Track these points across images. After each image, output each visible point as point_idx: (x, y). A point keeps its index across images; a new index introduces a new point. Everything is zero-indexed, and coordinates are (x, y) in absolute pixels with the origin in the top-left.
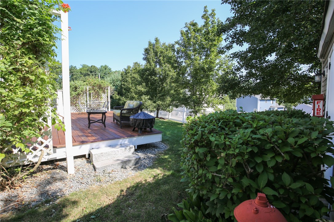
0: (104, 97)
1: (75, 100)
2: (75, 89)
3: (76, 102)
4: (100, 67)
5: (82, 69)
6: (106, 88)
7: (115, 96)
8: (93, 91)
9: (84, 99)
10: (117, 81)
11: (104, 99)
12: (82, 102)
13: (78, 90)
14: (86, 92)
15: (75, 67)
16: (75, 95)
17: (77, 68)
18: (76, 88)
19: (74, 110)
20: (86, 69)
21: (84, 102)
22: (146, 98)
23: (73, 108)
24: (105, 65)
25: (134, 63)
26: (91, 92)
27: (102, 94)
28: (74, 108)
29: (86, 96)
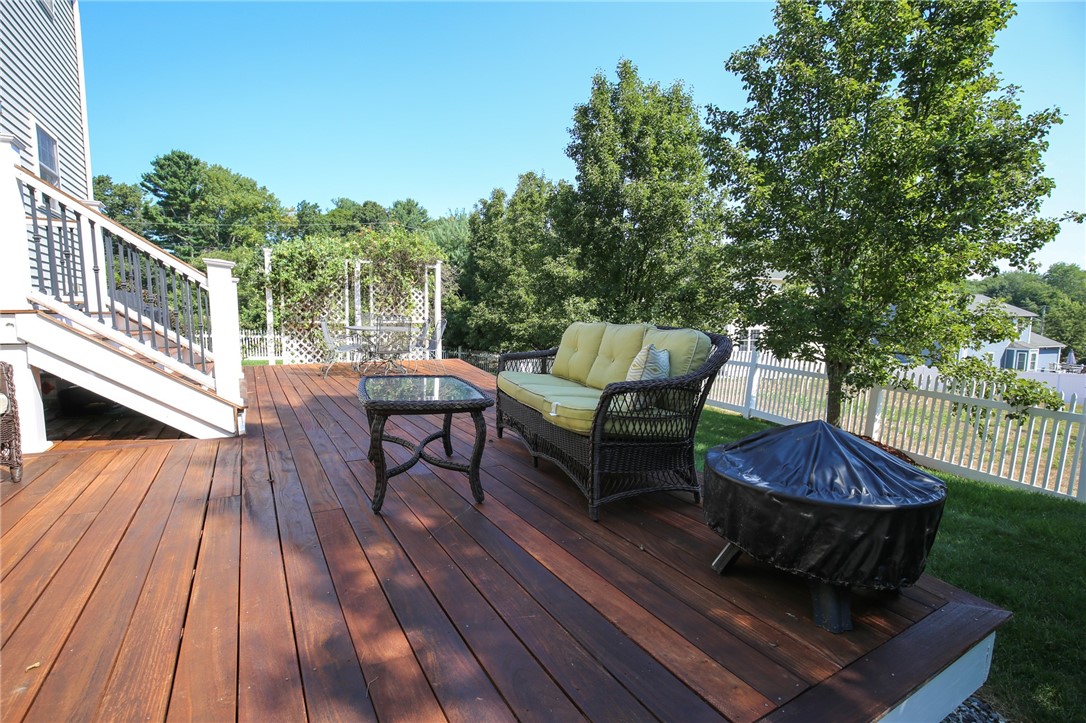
0: (417, 300)
1: (306, 314)
2: (309, 271)
3: (310, 322)
4: (392, 207)
5: (337, 214)
6: (427, 267)
7: (449, 299)
8: (377, 279)
9: (344, 310)
10: (455, 248)
11: (420, 311)
12: (336, 321)
13: (321, 272)
14: (350, 282)
15: (316, 206)
16: (308, 293)
17: (320, 211)
18: (312, 264)
19: (305, 353)
20: (350, 213)
21: (343, 322)
22: (585, 306)
23: (301, 346)
24: (409, 201)
25: (521, 177)
26: (370, 281)
27: (412, 291)
28: (305, 345)
29: (352, 297)
